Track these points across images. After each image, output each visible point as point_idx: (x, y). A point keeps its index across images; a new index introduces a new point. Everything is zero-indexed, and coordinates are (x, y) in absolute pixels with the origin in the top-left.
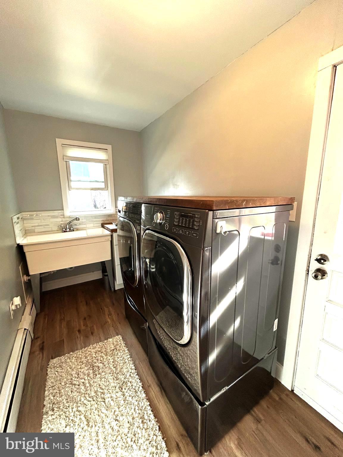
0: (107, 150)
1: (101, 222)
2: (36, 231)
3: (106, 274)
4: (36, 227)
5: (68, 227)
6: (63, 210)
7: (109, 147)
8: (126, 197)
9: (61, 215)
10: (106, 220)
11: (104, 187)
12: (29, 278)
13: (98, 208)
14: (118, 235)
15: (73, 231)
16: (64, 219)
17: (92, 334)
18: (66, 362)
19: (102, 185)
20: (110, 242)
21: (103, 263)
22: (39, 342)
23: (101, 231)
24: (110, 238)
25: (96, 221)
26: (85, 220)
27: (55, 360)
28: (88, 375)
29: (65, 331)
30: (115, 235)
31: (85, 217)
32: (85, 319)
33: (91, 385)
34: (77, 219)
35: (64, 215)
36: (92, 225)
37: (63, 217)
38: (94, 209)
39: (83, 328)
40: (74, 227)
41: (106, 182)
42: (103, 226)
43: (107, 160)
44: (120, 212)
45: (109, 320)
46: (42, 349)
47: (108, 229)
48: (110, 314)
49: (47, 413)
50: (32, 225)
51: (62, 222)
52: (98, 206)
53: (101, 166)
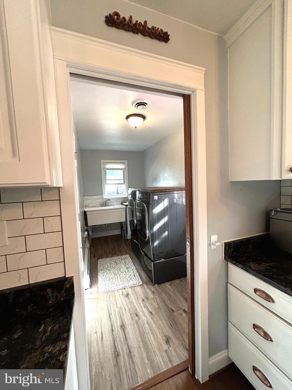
0: (125, 163)
1: (121, 202)
2: (90, 206)
3: (123, 229)
4: (90, 204)
5: (105, 204)
6: (102, 195)
7: (126, 162)
8: (132, 188)
9: (102, 198)
10: (124, 201)
11: (123, 182)
12: (87, 228)
13: (119, 194)
14: (129, 208)
15: (107, 206)
16: (103, 200)
17: (115, 254)
18: (105, 260)
19: (122, 182)
20: (125, 212)
21: (121, 223)
22: (93, 255)
23: (121, 206)
24: (125, 209)
25: (118, 201)
26: (113, 201)
27: (100, 260)
28: (114, 264)
29: (103, 252)
30: (127, 208)
31: (113, 199)
32: (112, 249)
33: (115, 267)
34: (109, 200)
35: (103, 198)
36: (116, 203)
37: (102, 199)
38: (117, 195)
39: (111, 252)
40: (108, 204)
41: (124, 180)
42: (122, 204)
43: (125, 168)
44: (129, 195)
45: (123, 250)
46: (94, 256)
47: (124, 205)
48: (124, 248)
49: (99, 271)
50: (89, 203)
51: (101, 202)
52: (119, 193)
53: (122, 171)
